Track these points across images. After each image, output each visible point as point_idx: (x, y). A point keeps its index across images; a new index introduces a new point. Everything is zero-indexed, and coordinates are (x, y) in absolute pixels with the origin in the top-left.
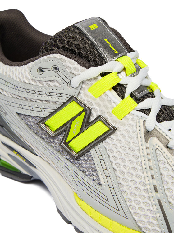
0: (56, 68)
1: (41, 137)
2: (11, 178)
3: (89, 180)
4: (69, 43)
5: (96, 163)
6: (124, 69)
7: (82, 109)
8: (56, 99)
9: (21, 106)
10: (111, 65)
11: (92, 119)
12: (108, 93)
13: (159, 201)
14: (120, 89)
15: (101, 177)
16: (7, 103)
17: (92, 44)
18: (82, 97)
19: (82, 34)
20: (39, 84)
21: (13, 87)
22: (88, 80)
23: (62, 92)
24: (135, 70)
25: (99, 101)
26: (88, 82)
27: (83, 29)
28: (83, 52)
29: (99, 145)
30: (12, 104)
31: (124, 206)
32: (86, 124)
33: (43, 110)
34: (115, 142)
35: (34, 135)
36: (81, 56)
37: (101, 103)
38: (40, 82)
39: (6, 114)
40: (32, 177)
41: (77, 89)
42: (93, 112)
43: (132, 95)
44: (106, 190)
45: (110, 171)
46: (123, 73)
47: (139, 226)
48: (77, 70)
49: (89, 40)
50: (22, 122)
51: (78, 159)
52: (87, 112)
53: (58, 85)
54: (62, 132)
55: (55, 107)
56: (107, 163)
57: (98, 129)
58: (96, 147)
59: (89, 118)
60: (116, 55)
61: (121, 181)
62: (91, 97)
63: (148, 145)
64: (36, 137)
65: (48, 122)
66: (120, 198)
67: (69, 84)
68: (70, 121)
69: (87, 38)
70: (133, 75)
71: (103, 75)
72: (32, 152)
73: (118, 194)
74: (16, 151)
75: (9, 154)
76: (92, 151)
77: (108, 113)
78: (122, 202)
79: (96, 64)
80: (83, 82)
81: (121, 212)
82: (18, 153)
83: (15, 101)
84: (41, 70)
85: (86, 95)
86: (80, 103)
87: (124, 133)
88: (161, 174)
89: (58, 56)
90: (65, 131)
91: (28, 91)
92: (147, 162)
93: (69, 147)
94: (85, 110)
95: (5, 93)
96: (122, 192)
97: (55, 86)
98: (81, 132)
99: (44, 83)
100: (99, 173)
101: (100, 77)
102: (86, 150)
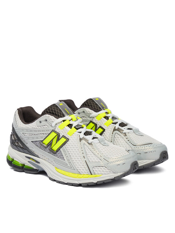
0: (46, 120)
1: (42, 149)
2: (30, 173)
3: (60, 159)
4: (52, 110)
5: (62, 153)
6: (72, 119)
7: (56, 134)
8: (46, 132)
9: (33, 138)
10: (67, 118)
11: (60, 137)
12: (66, 127)
13: (85, 161)
14: (70, 126)
15: (64, 157)
16: (27, 138)
17: (60, 110)
18: (56, 130)
19: (57, 107)
20: (40, 127)
21: (30, 131)
22: (58, 123)
23: (49, 129)
24: (76, 120)
25: (62, 131)
26: (58, 124)
27: (57, 105)
28: (57, 113)
29: (63, 147)
30: (29, 138)
31: (73, 166)
32: (58, 139)
33: (42, 137)
34: (69, 144)
35: (39, 148)
36: (56, 115)
37: (63, 131)
38: (40, 126)
39: (27, 143)
40: (39, 170)
41: (54, 127)
42: (60, 135)
43: (75, 127)
44: (66, 161)
45: (67, 154)
46: (72, 120)
47: (79, 172)
48: (54, 120)
49: (59, 109)
50: (34, 144)
51: (55, 153)
52: (58, 135)
53: (47, 127)
54: (49, 145)
55: (46, 135)
56: (66, 152)
57: (63, 140)
58: (62, 148)
59: (59, 137)
60: (69, 114)
61: (72, 157)
62: (60, 129)
63: (81, 143)
64: (40, 149)
65: (44, 142)
66: (72, 163)
67: (51, 126)
68: (52, 140)
69: (59, 108)
70: (75, 121)
71: (64, 121)
72: (38, 157)
73: (71, 162)
74: (31, 158)
75: (28, 162)
76: (61, 149)
77: (66, 134)
78: (72, 164)
79: (61, 117)
80: (56, 124)
81: (72, 168)
82: (33, 159)
83: (31, 136)
84: (41, 122)
85: (58, 129)
86: (55, 132)
87: (72, 140)
88: (86, 152)
89: (47, 115)
90: (51, 144)
91: (35, 131)
92: (80, 145)
93: (52, 149)
94: (58, 134)
95: (26, 135)
96: (72, 161)
97: (46, 127)
98: (56, 143)
99: (42, 127)
100: (64, 156)
101: (63, 122)
102: (59, 149)
